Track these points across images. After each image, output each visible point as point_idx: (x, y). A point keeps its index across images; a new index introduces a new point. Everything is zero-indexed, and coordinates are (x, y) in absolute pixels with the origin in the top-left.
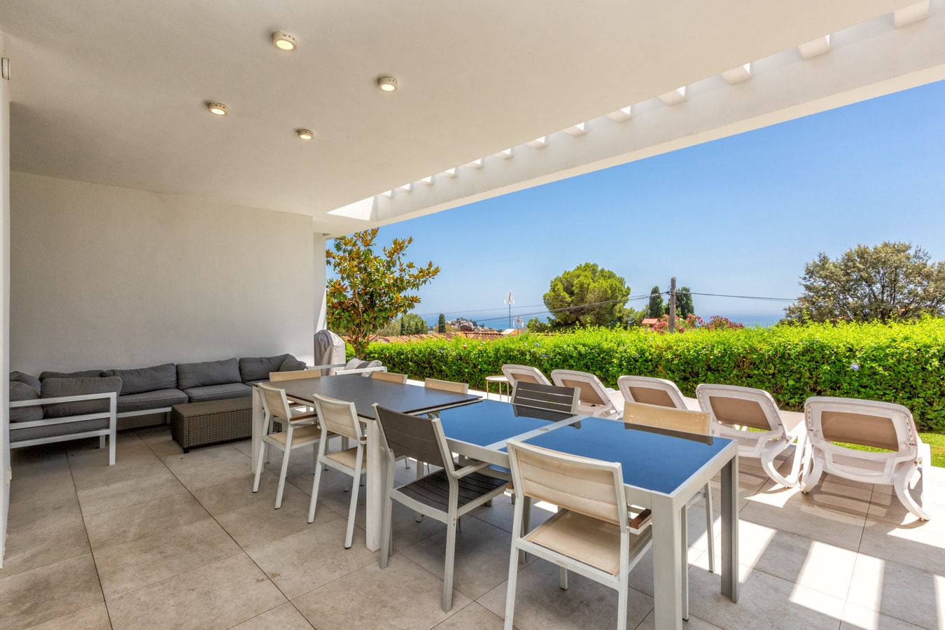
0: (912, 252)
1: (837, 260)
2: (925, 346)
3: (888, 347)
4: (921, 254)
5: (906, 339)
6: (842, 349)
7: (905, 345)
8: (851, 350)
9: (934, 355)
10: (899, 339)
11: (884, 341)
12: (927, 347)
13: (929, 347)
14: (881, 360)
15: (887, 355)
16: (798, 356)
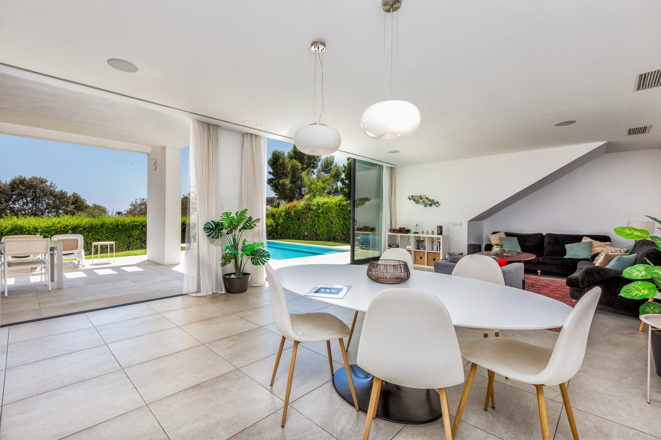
0: (48, 184)
1: (6, 182)
2: (66, 226)
3: (52, 226)
4: (52, 185)
5: (59, 223)
6: (32, 228)
7: (59, 225)
8: (35, 228)
9: (70, 229)
10: (56, 223)
11: (50, 224)
12: (67, 226)
13: (68, 226)
14: (49, 232)
15: (52, 230)
16: (7, 233)
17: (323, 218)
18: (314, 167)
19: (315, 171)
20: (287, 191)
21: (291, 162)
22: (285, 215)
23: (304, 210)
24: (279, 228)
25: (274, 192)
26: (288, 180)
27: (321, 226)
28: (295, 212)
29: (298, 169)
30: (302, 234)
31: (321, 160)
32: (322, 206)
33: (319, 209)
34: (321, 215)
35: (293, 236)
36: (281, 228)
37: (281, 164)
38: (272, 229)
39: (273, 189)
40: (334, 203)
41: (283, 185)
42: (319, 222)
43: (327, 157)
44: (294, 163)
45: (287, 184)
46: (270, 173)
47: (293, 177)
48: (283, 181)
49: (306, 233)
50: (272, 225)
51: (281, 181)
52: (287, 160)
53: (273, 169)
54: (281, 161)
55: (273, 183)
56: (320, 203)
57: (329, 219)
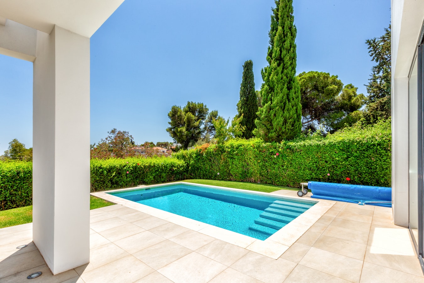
17: (238, 159)
18: (203, 119)
19: (204, 121)
20: (184, 137)
21: (187, 114)
22: (196, 157)
23: (216, 152)
24: (190, 168)
25: (173, 138)
26: (185, 128)
27: (235, 167)
28: (207, 153)
29: (192, 120)
30: (214, 174)
31: (208, 114)
32: (237, 148)
33: (234, 151)
34: (236, 157)
35: (204, 175)
36: (192, 168)
37: (178, 116)
38: (184, 169)
39: (171, 136)
40: (252, 145)
41: (181, 132)
42: (232, 163)
43: (213, 111)
44: (190, 115)
45: (184, 131)
46: (170, 123)
47: (188, 126)
48: (181, 129)
49: (218, 174)
50: (184, 166)
51: (179, 129)
52: (183, 113)
53: (172, 120)
54: (179, 113)
55: (171, 131)
56: (234, 145)
57: (245, 161)
